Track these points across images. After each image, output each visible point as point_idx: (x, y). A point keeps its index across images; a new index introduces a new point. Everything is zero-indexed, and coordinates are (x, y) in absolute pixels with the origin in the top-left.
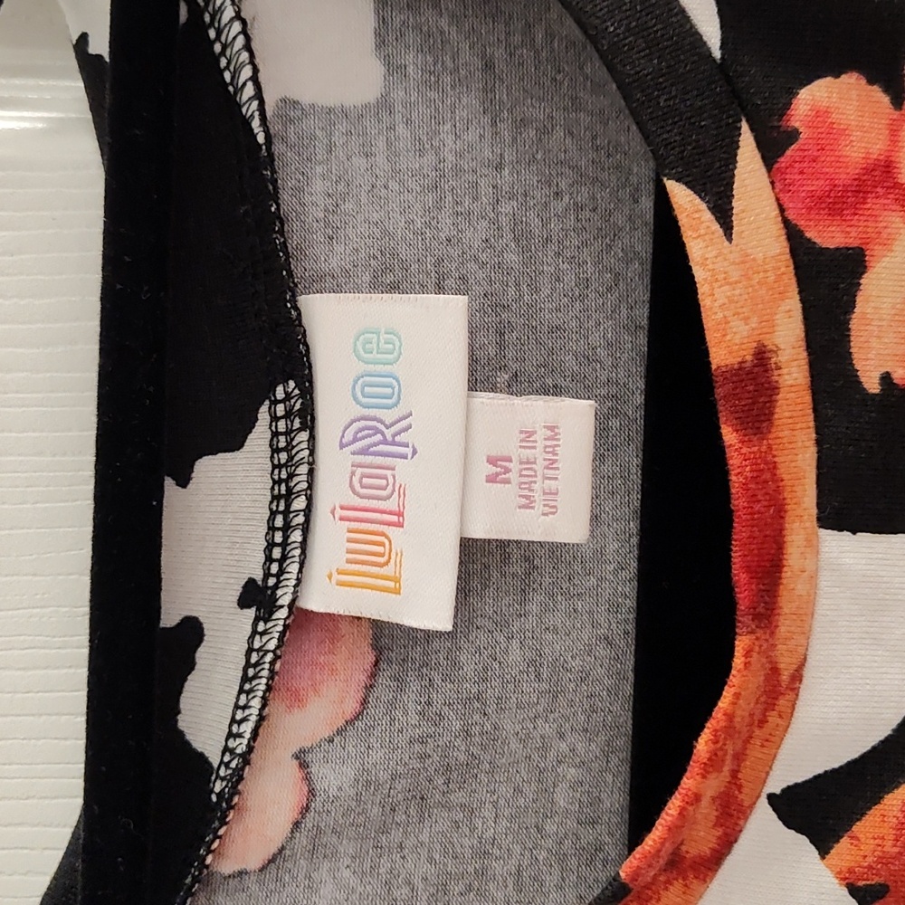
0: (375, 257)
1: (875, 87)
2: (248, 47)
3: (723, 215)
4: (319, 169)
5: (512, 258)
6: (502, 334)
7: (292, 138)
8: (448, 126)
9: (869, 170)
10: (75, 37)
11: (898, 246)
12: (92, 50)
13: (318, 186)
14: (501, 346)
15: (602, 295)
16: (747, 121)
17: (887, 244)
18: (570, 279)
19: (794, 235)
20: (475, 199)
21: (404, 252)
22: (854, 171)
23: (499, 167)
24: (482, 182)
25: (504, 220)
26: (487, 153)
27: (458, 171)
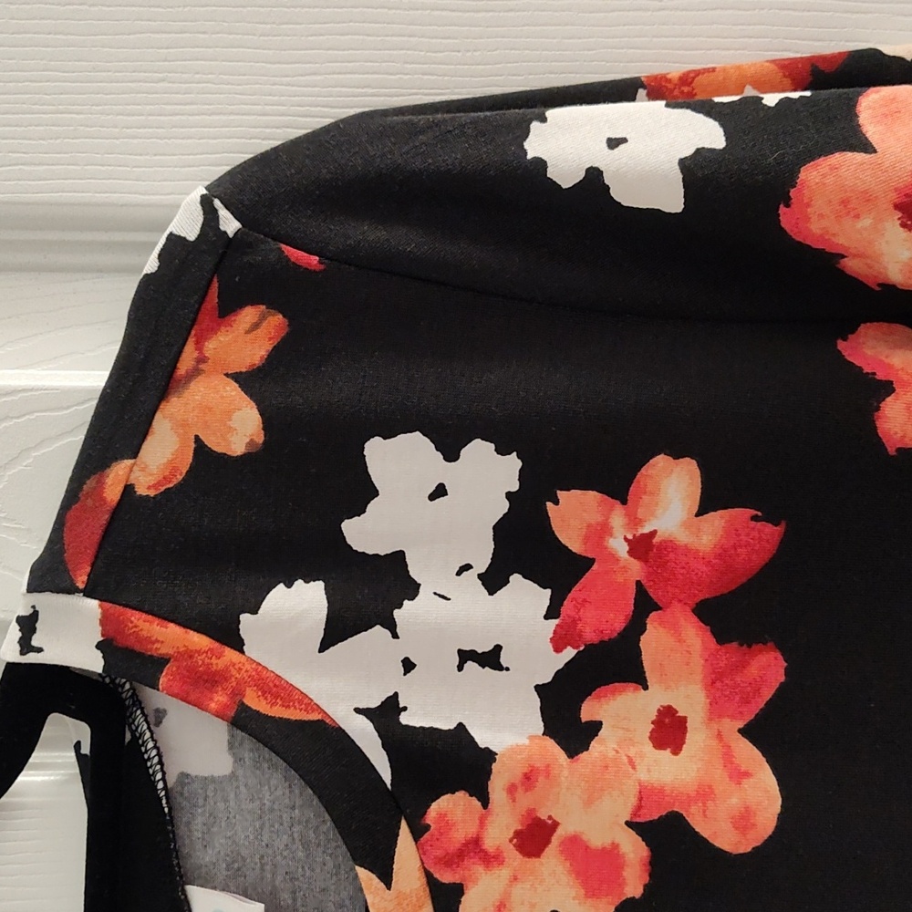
0: (228, 856)
1: (474, 798)
2: (161, 763)
3: (386, 878)
4: (200, 810)
5: (300, 854)
6: (295, 893)
7: (186, 795)
8: (267, 787)
9: (466, 844)
10: (75, 742)
11: (480, 883)
12: (83, 751)
13: (199, 820)
14: (294, 900)
15: (347, 873)
16: (406, 819)
17: (475, 882)
18: (330, 864)
19: (428, 875)
20: (282, 824)
21: (244, 852)
22: (458, 845)
23: (293, 808)
24: (285, 816)
25: (296, 835)
26: (287, 801)
27: (272, 810)
